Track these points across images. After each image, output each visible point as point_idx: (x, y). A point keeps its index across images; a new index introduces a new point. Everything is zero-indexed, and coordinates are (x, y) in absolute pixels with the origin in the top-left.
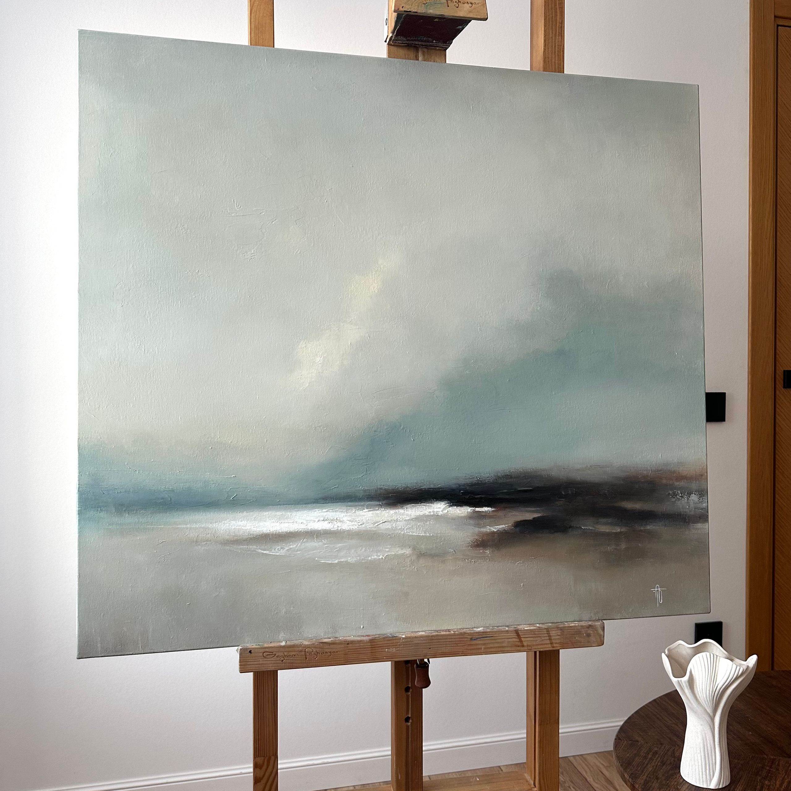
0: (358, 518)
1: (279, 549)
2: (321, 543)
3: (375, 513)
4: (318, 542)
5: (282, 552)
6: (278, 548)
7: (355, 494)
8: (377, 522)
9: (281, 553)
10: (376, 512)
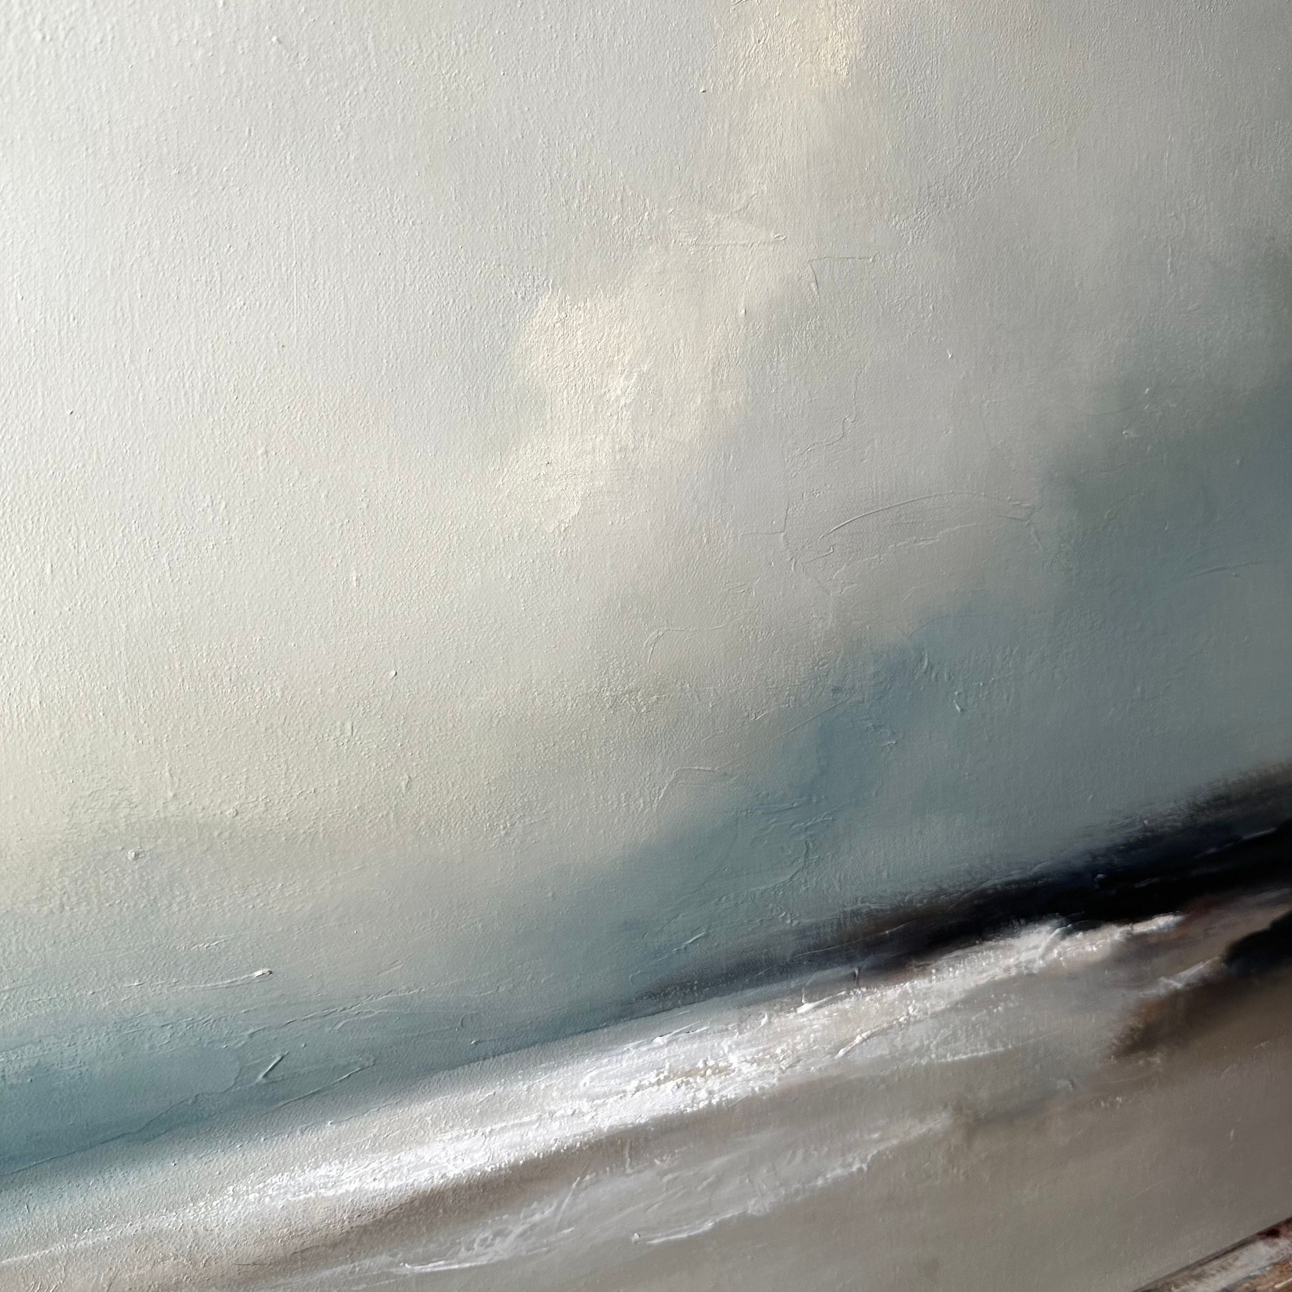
0: (780, 1044)
1: (485, 1239)
2: (648, 1175)
3: (838, 1010)
4: (639, 1172)
5: (502, 1249)
6: (482, 1236)
7: (767, 954)
8: (842, 1046)
9: (496, 1252)
10: (839, 1005)
